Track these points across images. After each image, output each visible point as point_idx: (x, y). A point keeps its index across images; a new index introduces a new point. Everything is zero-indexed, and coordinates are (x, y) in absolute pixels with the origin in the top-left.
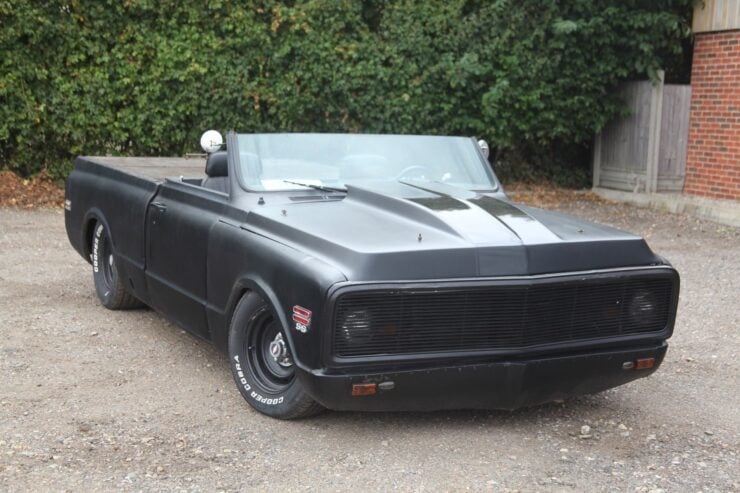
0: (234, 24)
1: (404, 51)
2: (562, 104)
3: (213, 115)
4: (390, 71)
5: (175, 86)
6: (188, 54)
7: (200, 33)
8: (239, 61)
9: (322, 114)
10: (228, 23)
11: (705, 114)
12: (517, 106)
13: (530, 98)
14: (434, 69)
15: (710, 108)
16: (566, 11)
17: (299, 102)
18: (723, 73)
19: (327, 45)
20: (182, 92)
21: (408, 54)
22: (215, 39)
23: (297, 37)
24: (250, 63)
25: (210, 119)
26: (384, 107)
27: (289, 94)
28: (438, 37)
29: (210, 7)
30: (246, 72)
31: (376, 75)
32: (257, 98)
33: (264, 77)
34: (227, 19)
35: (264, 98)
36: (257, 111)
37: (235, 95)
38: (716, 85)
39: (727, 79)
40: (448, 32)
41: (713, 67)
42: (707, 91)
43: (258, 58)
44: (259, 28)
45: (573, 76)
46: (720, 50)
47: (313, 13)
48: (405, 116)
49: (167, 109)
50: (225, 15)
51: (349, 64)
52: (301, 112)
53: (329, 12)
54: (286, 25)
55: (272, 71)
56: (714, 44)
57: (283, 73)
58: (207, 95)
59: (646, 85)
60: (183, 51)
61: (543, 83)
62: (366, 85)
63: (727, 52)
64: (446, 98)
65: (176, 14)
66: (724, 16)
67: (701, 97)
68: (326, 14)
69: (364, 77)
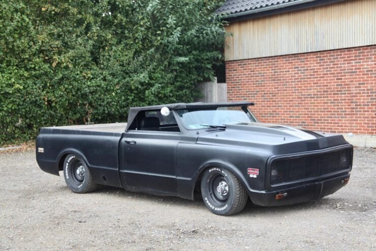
0: (34, 65)
1: (111, 74)
2: (178, 94)
3: (25, 108)
4: (106, 83)
5: (6, 96)
6: (13, 80)
7: (17, 70)
8: (37, 82)
9: (76, 104)
10: (31, 64)
11: (235, 95)
12: (160, 95)
13: (166, 92)
14: (124, 81)
15: (237, 92)
16: (176, 54)
17: (66, 100)
18: (241, 77)
19: (79, 72)
20: (10, 98)
21: (113, 75)
22: (25, 72)
23: (65, 70)
24: (42, 83)
25: (24, 110)
26: (104, 99)
27: (61, 96)
28: (125, 67)
29: (22, 57)
30: (41, 87)
31: (101, 85)
32: (46, 99)
33: (49, 89)
34: (30, 62)
35: (50, 99)
36: (46, 105)
37: (37, 98)
38: (239, 82)
39: (244, 80)
40: (129, 65)
41: (236, 75)
42: (234, 85)
43: (47, 80)
44: (47, 66)
45: (181, 82)
46: (238, 68)
47: (71, 58)
48: (113, 103)
49: (2, 107)
50: (29, 60)
51: (88, 81)
52: (67, 104)
53: (78, 57)
54: (59, 64)
55: (52, 86)
56: (236, 65)
57: (58, 87)
58: (23, 99)
59: (209, 84)
60: (10, 78)
61: (169, 85)
62: (96, 90)
63: (242, 69)
64: (130, 94)
65: (5, 61)
66: (240, 53)
67: (232, 87)
68: (77, 58)
69: (95, 86)
